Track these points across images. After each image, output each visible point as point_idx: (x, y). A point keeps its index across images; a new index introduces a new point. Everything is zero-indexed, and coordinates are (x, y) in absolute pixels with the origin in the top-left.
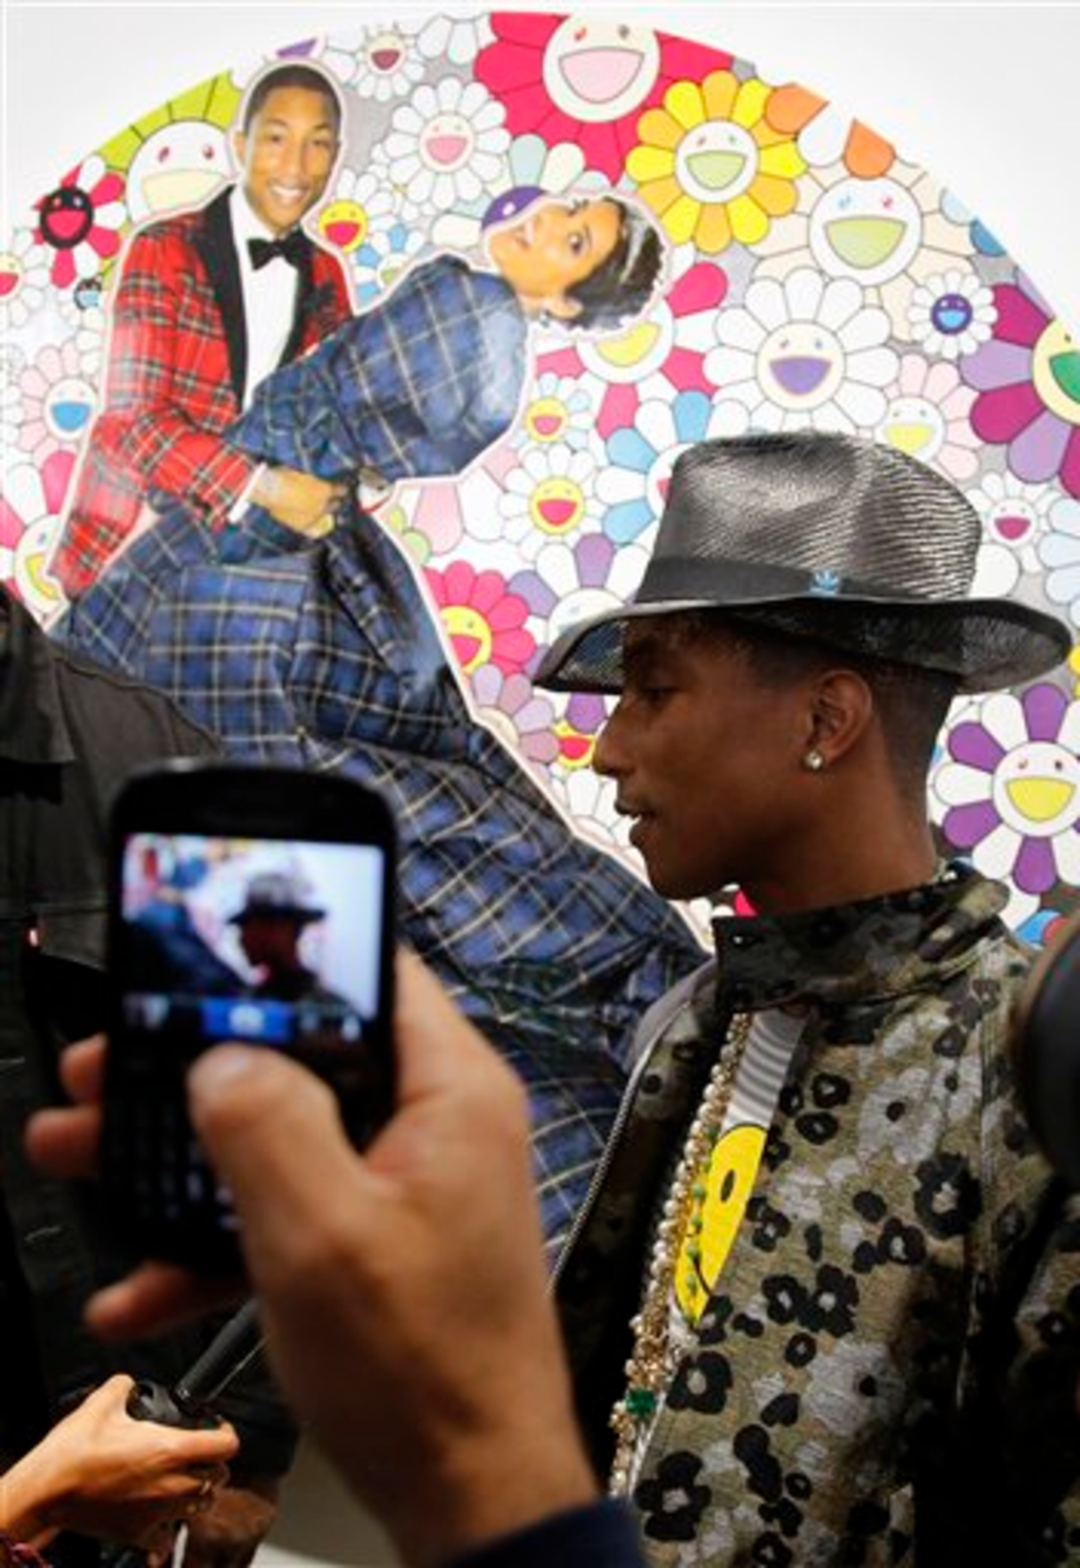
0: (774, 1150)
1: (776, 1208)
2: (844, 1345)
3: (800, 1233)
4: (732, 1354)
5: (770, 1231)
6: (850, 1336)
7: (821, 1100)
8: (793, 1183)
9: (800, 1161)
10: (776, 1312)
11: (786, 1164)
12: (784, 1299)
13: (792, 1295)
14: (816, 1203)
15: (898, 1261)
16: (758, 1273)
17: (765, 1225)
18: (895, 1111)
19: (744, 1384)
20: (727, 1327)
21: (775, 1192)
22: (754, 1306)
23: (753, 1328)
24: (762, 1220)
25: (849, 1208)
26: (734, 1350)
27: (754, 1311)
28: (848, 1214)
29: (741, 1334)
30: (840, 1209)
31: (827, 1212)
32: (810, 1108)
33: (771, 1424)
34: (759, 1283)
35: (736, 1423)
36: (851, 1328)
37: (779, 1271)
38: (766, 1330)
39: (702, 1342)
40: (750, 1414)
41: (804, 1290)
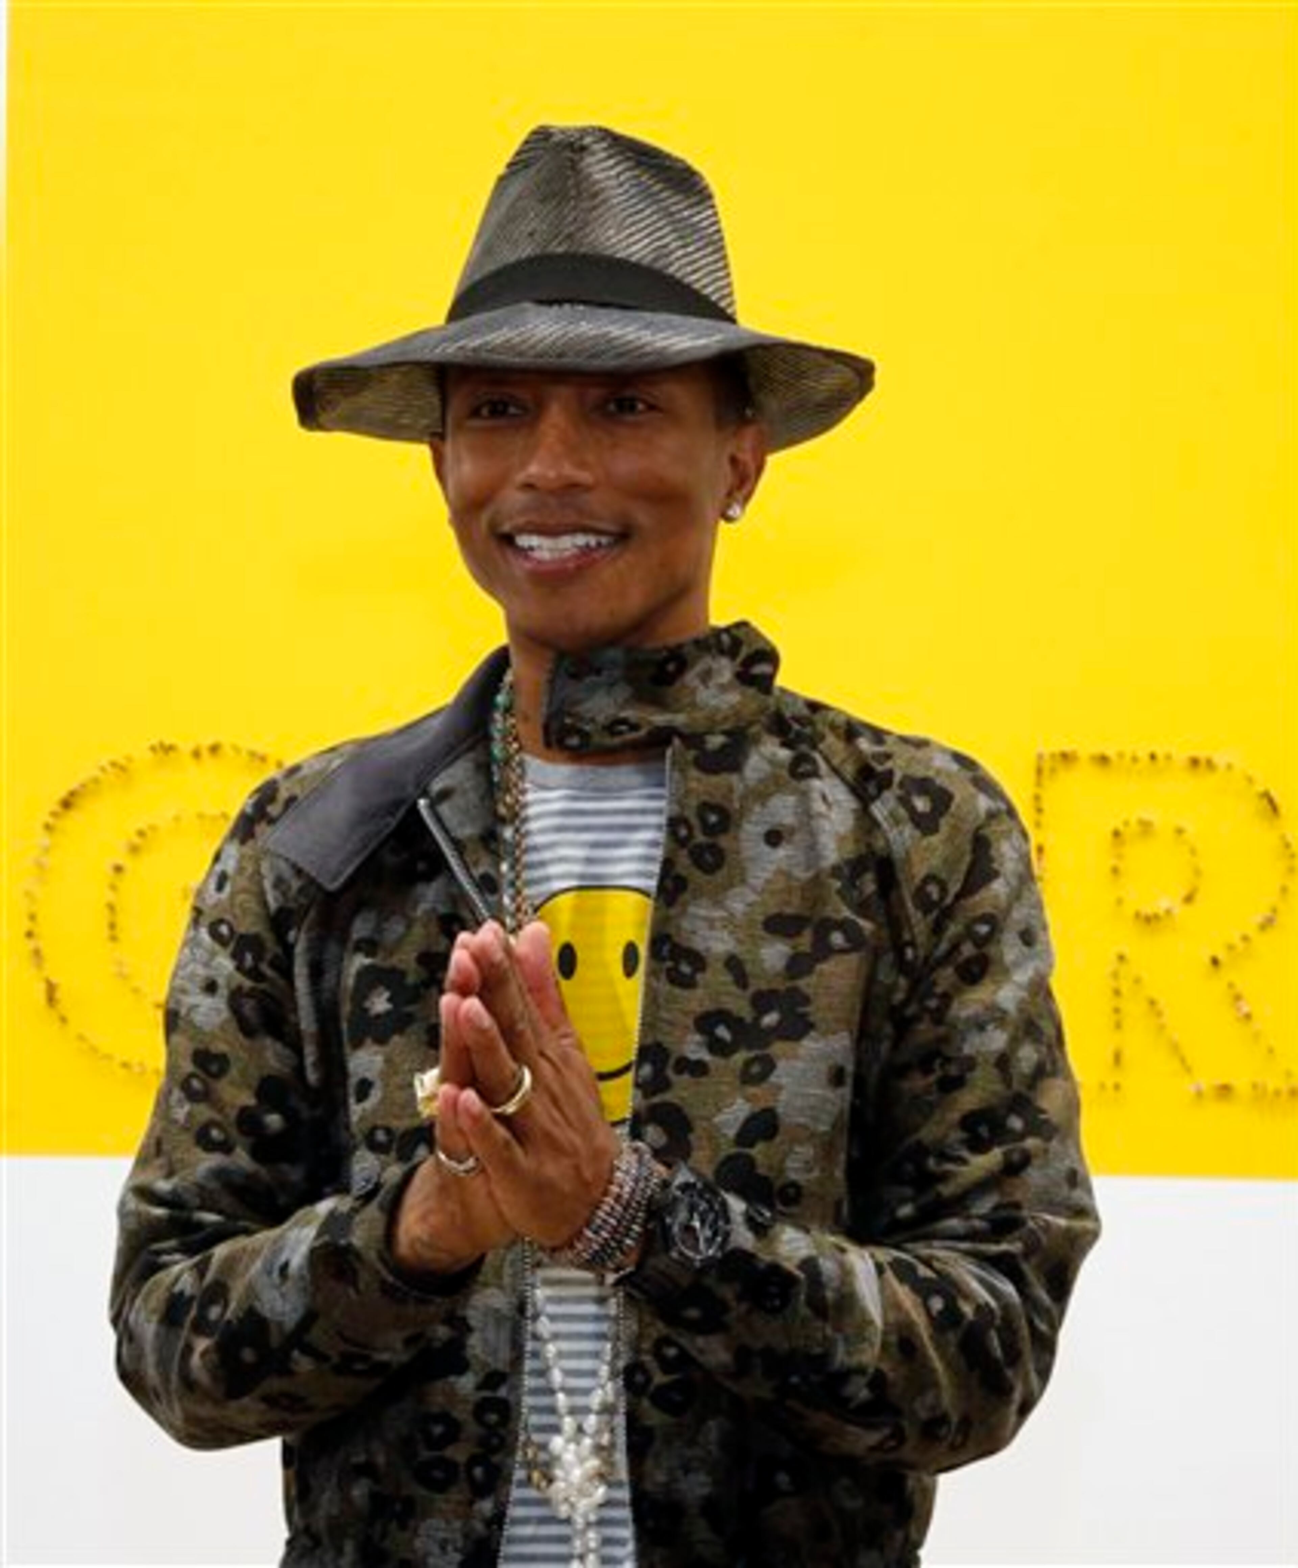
0: (669, 884)
1: (685, 944)
2: (810, 1045)
3: (720, 965)
4: (682, 1099)
5: (686, 969)
6: (813, 1034)
7: (709, 830)
8: (696, 917)
9: (698, 894)
10: (717, 1047)
11: (686, 896)
12: (722, 1032)
13: (729, 1027)
14: (725, 935)
15: (843, 951)
16: (686, 1013)
17: (677, 963)
18: (774, 838)
19: (705, 1124)
20: (670, 1073)
21: (679, 928)
22: (692, 1047)
23: (699, 1069)
24: (672, 958)
25: (763, 933)
26: (685, 1094)
27: (693, 1052)
28: (762, 938)
29: (686, 1077)
30: (752, 936)
31: (739, 941)
32: (700, 838)
33: (752, 1145)
34: (690, 1022)
35: (710, 1161)
36: (811, 1026)
37: (709, 1006)
38: (712, 1067)
39: (646, 1096)
40: (724, 1147)
41: (741, 1020)
